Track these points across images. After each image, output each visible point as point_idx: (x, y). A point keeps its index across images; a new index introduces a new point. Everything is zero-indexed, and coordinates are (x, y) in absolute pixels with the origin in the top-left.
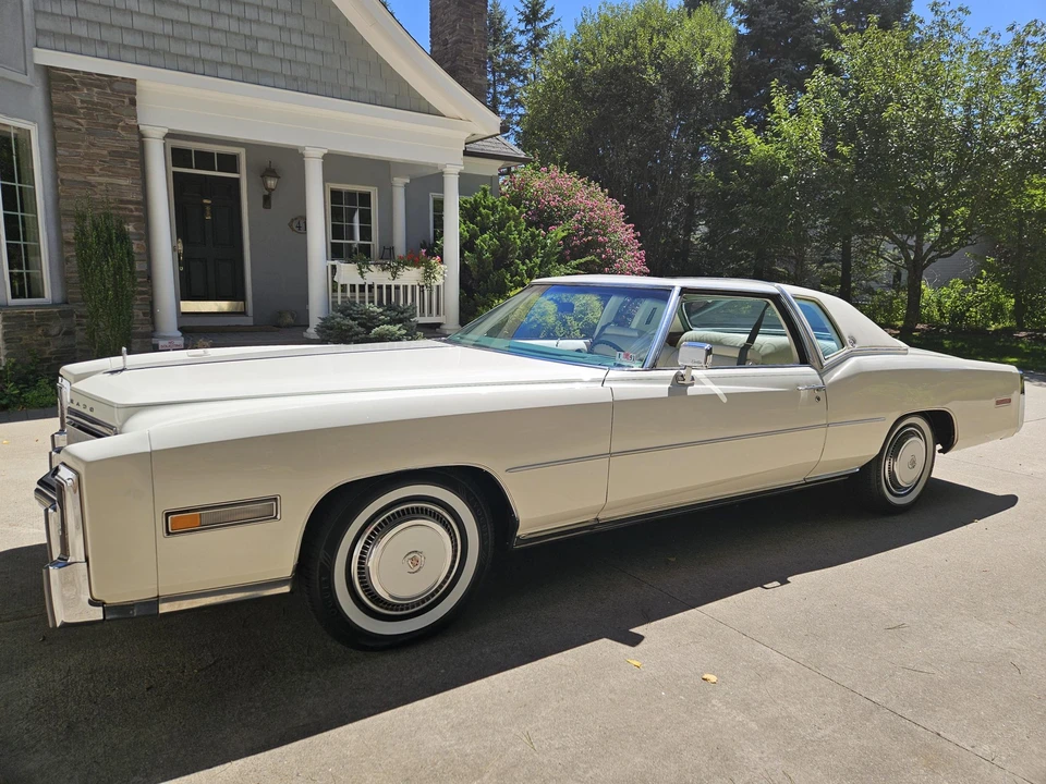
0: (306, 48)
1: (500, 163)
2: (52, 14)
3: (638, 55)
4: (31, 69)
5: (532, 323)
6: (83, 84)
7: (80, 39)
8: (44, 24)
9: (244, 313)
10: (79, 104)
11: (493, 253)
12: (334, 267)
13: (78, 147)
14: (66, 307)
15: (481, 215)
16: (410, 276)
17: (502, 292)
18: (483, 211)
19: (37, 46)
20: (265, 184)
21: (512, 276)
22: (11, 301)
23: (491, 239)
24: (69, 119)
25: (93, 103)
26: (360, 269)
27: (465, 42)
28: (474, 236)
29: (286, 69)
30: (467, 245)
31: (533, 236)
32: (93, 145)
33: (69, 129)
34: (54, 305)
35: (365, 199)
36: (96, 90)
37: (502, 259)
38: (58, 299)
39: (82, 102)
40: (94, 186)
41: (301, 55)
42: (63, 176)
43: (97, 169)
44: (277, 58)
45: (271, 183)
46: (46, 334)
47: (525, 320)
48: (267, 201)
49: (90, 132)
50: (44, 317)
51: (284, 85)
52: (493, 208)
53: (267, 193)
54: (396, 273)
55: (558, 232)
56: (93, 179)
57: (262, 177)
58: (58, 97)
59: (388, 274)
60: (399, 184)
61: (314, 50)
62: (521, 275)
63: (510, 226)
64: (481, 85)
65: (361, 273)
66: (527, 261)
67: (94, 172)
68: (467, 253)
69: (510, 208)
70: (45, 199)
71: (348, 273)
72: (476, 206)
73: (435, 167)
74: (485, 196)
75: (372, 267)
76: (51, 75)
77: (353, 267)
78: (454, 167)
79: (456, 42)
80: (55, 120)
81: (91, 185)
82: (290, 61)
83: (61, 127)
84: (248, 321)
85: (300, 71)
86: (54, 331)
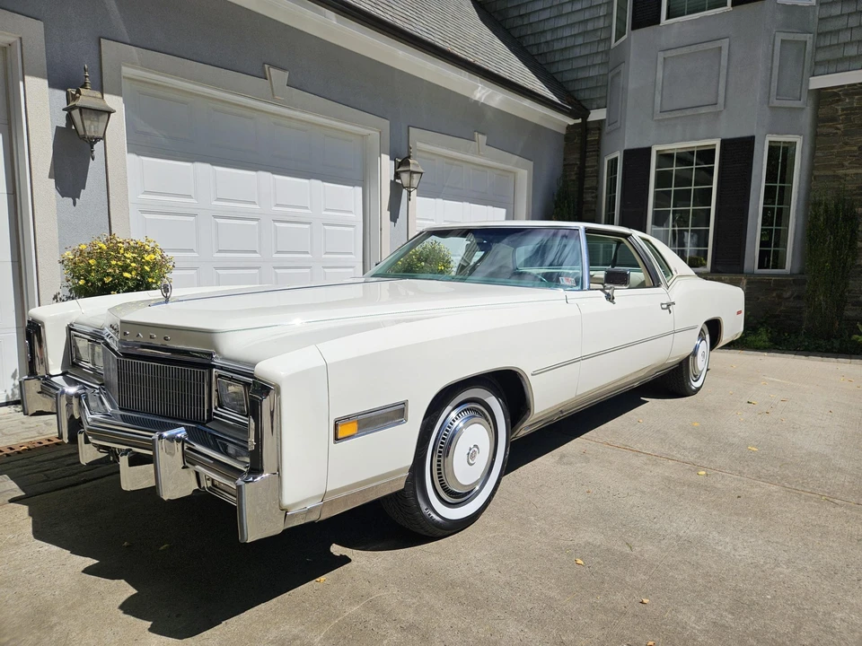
2: (830, 46)
4: (805, 95)
6: (846, 95)
7: (850, 59)
8: (821, 56)
10: (840, 112)
13: (833, 148)
14: (800, 277)
19: (813, 76)
22: (757, 270)
24: (830, 127)
25: (852, 109)
32: (846, 144)
33: (828, 135)
34: (791, 275)
36: (857, 97)
38: (796, 271)
39: (843, 110)
40: (841, 178)
42: (816, 173)
43: (846, 163)
46: (779, 296)
49: (845, 134)
50: (781, 283)
56: (841, 172)
58: (824, 111)
67: (843, 166)
70: (799, 192)
76: (822, 96)
80: (818, 130)
81: (837, 177)
83: (822, 135)
86: (787, 295)
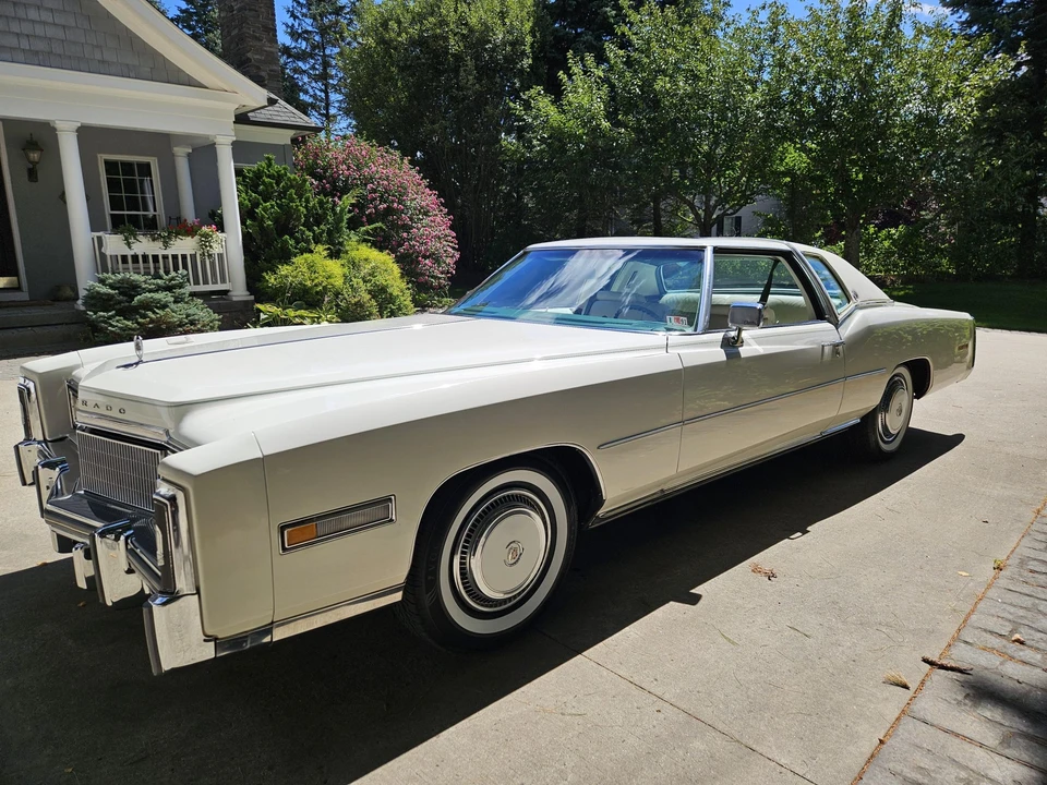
0: (44, 23)
1: (291, 133)
3: (443, 23)
5: (316, 285)
9: (18, 288)
11: (276, 221)
12: (99, 238)
15: (264, 183)
16: (184, 246)
17: (286, 257)
18: (267, 180)
20: (28, 157)
21: (297, 243)
23: (272, 206)
26: (126, 239)
27: (250, 10)
28: (257, 205)
29: (25, 44)
30: (247, 214)
31: (321, 203)
35: (145, 169)
37: (285, 224)
41: (39, 30)
44: (13, 33)
45: (35, 156)
47: (309, 283)
48: (32, 174)
51: (23, 60)
52: (279, 178)
53: (31, 166)
54: (167, 243)
55: (349, 200)
57: (24, 150)
59: (160, 244)
60: (181, 153)
61: (55, 24)
62: (307, 242)
63: (291, 194)
64: (272, 53)
65: (129, 245)
66: (316, 228)
68: (249, 222)
69: (292, 177)
71: (114, 244)
72: (258, 175)
73: (207, 137)
74: (269, 165)
75: (141, 238)
77: (120, 237)
78: (225, 138)
79: (240, 10)
82: (28, 36)
84: (24, 296)
85: (40, 46)
